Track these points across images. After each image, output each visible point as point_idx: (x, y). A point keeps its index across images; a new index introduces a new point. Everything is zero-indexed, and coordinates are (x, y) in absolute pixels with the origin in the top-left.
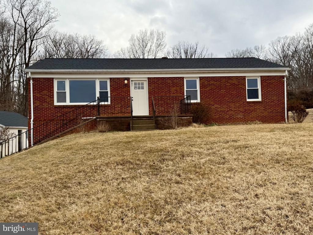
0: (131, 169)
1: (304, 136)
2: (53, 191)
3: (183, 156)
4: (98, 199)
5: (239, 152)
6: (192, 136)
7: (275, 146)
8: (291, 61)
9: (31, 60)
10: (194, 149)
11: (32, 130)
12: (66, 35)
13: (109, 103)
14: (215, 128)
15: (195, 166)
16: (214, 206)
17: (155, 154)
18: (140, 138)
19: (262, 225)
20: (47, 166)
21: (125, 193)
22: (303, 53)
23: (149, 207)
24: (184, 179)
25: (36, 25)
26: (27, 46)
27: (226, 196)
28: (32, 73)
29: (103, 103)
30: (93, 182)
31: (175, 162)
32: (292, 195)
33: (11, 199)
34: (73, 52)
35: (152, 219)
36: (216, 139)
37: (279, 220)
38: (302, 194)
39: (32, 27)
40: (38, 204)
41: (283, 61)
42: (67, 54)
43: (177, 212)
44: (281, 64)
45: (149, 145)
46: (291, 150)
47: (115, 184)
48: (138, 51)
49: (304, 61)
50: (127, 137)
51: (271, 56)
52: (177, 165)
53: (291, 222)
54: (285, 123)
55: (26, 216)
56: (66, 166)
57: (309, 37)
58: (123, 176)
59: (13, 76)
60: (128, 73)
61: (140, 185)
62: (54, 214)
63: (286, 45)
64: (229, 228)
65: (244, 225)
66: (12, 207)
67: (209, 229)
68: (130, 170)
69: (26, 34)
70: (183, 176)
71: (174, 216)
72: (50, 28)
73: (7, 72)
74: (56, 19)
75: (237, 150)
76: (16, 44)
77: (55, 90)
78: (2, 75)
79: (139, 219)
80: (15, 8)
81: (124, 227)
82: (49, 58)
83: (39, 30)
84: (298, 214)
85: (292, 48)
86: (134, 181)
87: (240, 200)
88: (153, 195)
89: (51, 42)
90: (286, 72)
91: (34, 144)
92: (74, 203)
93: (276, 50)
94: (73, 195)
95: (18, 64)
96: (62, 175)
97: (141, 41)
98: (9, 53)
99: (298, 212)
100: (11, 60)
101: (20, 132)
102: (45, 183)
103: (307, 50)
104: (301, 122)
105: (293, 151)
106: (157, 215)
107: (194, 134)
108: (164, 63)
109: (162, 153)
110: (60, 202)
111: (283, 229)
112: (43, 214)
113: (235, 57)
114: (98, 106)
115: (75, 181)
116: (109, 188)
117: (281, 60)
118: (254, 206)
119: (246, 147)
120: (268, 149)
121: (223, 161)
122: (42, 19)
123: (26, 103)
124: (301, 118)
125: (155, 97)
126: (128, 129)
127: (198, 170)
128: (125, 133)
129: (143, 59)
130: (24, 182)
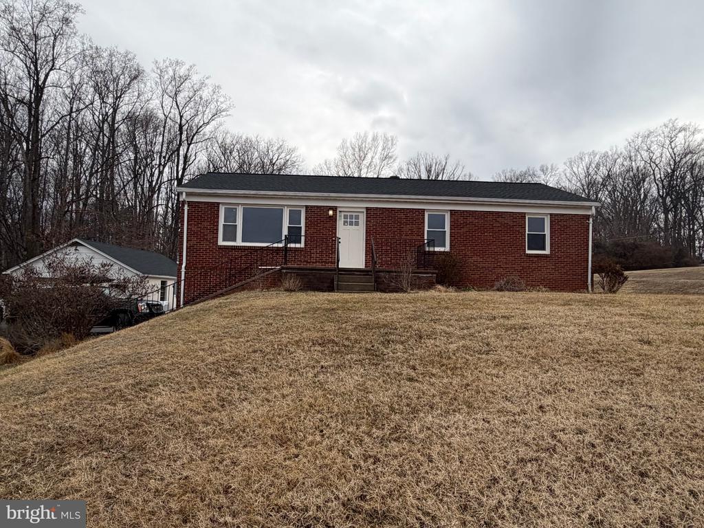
0: (336, 352)
1: (621, 315)
2: (214, 378)
3: (421, 337)
4: (284, 396)
5: (513, 336)
6: (435, 305)
7: (571, 328)
8: (601, 192)
9: (185, 174)
10: (439, 327)
11: (183, 282)
12: (241, 137)
13: (302, 245)
14: (473, 294)
15: (440, 355)
16: (471, 421)
17: (374, 330)
18: (350, 305)
19: (551, 456)
20: (204, 340)
21: (325, 390)
22: (621, 180)
23: (365, 416)
24: (422, 374)
25: (196, 120)
26: (182, 153)
27: (491, 406)
28: (188, 194)
29: (292, 245)
30: (275, 370)
31: (407, 346)
32: (602, 411)
33: (150, 386)
34: (250, 165)
35: (369, 434)
36: (475, 313)
37: (580, 451)
38: (618, 411)
39: (191, 123)
40: (191, 397)
41: (587, 191)
42: (241, 167)
43: (409, 426)
44: (583, 196)
45: (365, 316)
46: (599, 337)
47: (310, 375)
48: (351, 166)
49: (622, 194)
50: (329, 301)
51: (567, 182)
52: (411, 352)
53: (600, 455)
54: (588, 292)
55: (173, 414)
56: (234, 341)
57: (633, 154)
58: (322, 363)
59: (158, 197)
60: (335, 199)
61: (351, 380)
62: (216, 414)
63: (593, 166)
64: (495, 457)
65: (521, 455)
66: (151, 399)
67: (463, 456)
68: (334, 355)
69: (181, 134)
70: (420, 369)
71: (405, 432)
72: (217, 126)
73: (149, 191)
74: (228, 113)
75: (509, 332)
76: (164, 149)
77: (222, 222)
78: (142, 197)
79: (348, 433)
80: (167, 94)
81: (324, 443)
82: (213, 172)
83: (201, 129)
84: (612, 444)
85: (603, 171)
86: (341, 373)
87: (514, 414)
88: (371, 397)
89: (218, 148)
90: (593, 209)
91: (186, 304)
92: (246, 399)
93: (576, 172)
94: (244, 387)
95: (166, 179)
96: (226, 355)
97: (357, 150)
98: (154, 163)
99: (612, 440)
100: (157, 172)
101: (163, 283)
102: (201, 365)
103: (628, 175)
104: (614, 292)
105: (603, 338)
106: (378, 429)
107: (439, 302)
108: (394, 185)
109: (386, 331)
110: (224, 397)
111: (586, 465)
112: (198, 414)
113: (508, 181)
114: (286, 249)
115: (248, 365)
116: (301, 381)
117: (584, 190)
118: (537, 425)
119: (525, 328)
120: (561, 333)
121: (485, 348)
122: (206, 112)
123: (174, 240)
124: (614, 285)
125: (375, 239)
126: (331, 289)
127: (445, 361)
128: (325, 294)
129: (358, 177)
130: (170, 362)
